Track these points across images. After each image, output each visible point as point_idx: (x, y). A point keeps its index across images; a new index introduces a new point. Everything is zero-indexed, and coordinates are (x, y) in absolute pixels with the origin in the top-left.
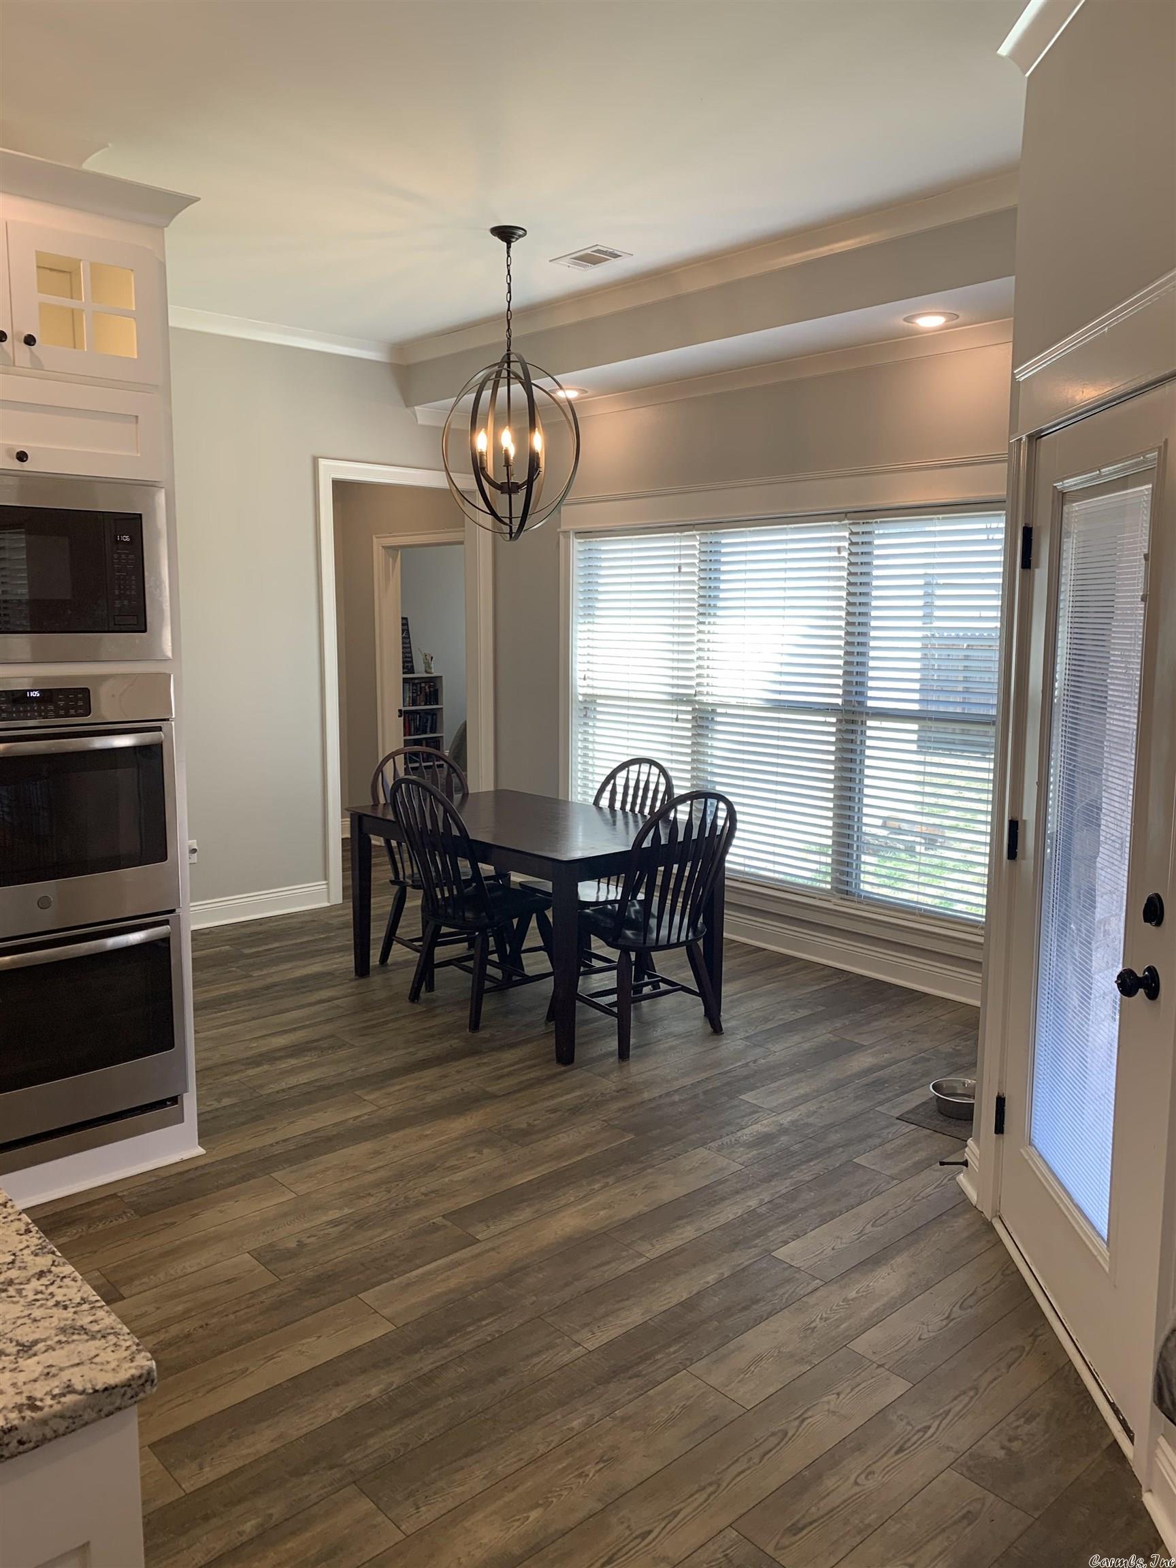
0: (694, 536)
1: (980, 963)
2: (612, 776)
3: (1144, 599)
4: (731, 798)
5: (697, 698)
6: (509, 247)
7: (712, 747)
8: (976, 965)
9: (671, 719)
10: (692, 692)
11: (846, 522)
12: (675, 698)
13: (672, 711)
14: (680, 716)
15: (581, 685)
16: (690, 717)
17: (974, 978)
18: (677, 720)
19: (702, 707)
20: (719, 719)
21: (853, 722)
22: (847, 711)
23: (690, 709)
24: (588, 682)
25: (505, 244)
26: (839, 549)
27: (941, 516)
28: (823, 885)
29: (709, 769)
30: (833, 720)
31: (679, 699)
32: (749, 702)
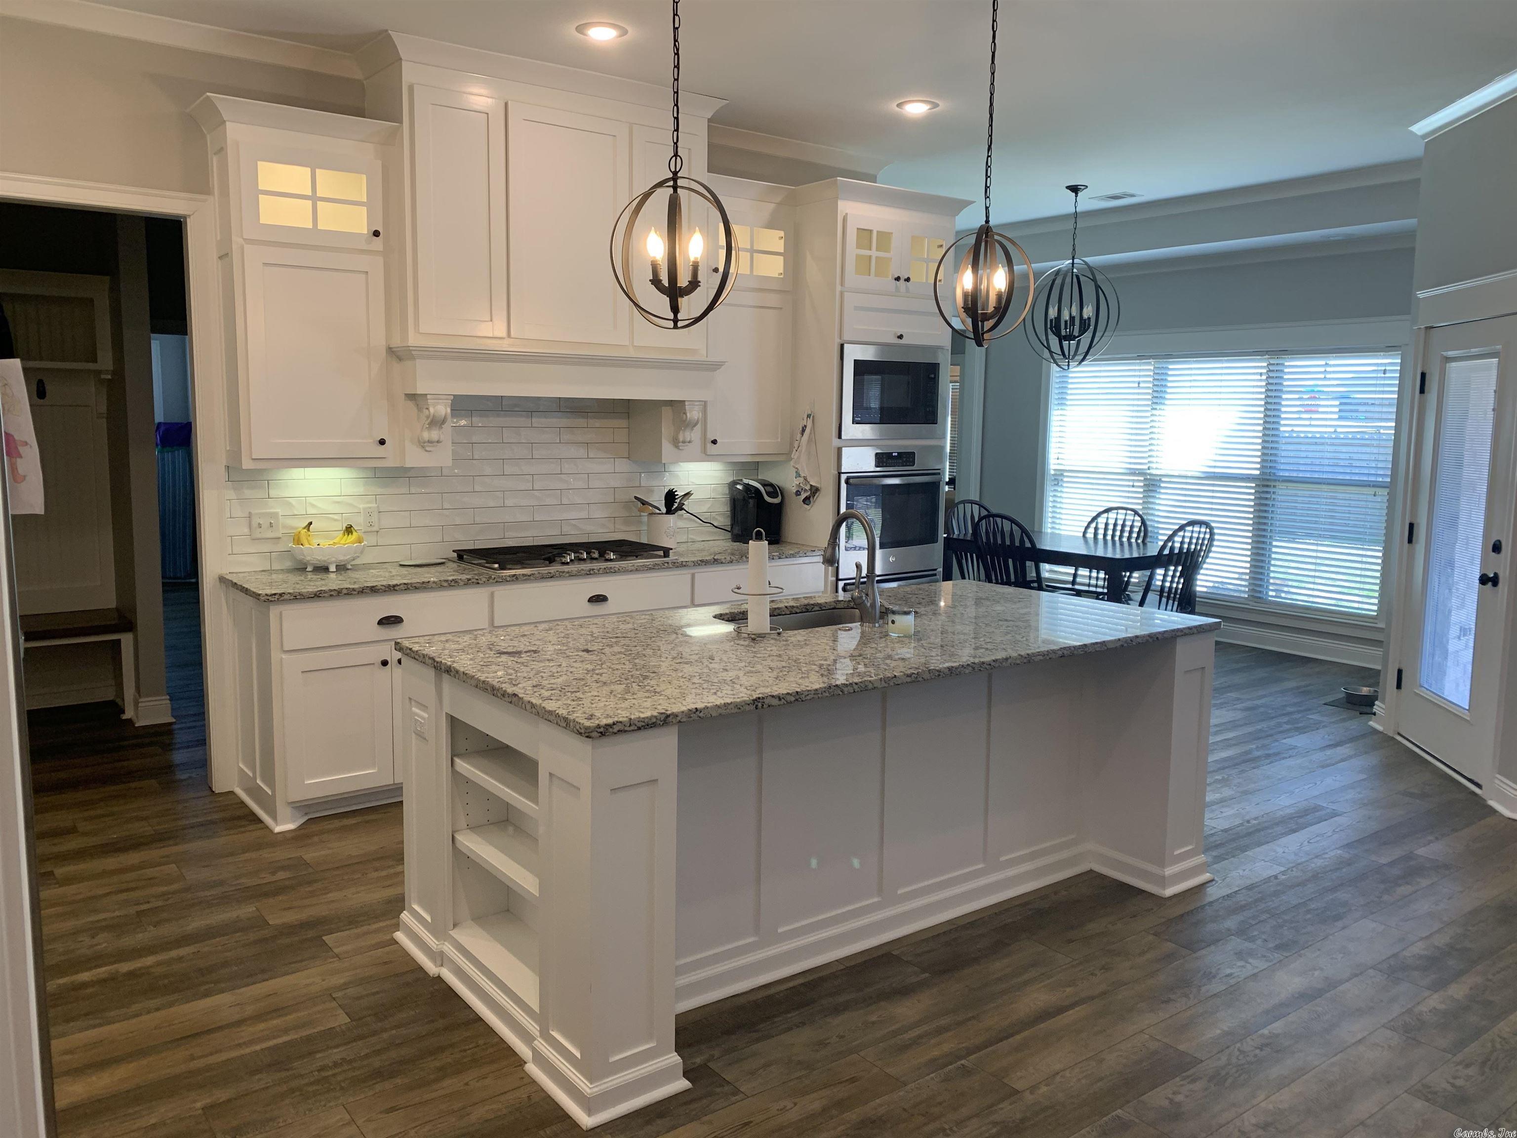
0: (1150, 363)
1: (1382, 642)
2: (1094, 519)
3: (1494, 410)
4: (1213, 525)
5: (1148, 471)
6: (1076, 196)
7: (1159, 504)
8: (1378, 643)
9: (1129, 486)
10: (1146, 467)
11: (1267, 356)
12: (1131, 471)
13: (1129, 480)
14: (1136, 484)
15: (1054, 462)
16: (1142, 484)
17: (1378, 652)
18: (1133, 486)
19: (1152, 477)
20: (1162, 485)
21: (1267, 486)
22: (1264, 480)
23: (1142, 478)
24: (1059, 461)
25: (1074, 194)
26: (1261, 374)
27: (1334, 355)
28: (1243, 595)
29: (1156, 519)
30: (1254, 485)
31: (1133, 472)
32: (1189, 474)
